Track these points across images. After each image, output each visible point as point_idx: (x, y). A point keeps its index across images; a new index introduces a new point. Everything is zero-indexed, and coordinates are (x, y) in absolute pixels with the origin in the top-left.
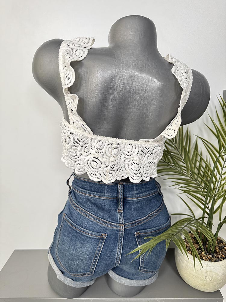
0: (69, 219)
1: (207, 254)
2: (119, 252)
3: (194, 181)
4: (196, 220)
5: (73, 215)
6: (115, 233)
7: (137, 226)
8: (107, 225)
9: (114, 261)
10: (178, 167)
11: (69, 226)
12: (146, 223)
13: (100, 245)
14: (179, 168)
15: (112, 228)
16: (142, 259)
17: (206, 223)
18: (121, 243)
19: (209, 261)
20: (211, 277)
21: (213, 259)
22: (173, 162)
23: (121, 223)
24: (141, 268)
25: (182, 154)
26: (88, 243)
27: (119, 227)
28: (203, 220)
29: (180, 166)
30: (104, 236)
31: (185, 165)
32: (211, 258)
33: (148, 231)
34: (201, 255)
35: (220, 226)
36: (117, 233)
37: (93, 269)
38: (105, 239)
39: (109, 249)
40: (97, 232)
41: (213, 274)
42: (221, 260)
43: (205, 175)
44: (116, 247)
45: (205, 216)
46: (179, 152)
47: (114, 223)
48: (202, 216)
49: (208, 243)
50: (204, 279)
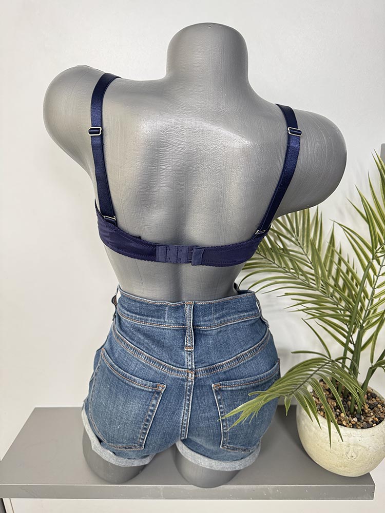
0: (109, 357)
1: (349, 417)
2: (185, 415)
3: (329, 297)
4: (333, 361)
5: (115, 351)
7: (217, 374)
8: (166, 369)
9: (178, 430)
10: (301, 275)
12: (232, 369)
13: (154, 402)
14: (304, 276)
15: (174, 375)
16: (224, 428)
17: (349, 367)
18: (189, 400)
19: (353, 428)
20: (356, 453)
21: (359, 425)
22: (292, 267)
23: (190, 368)
24: (223, 443)
25: (307, 253)
27: (186, 375)
28: (344, 362)
29: (304, 274)
30: (160, 388)
31: (313, 272)
32: (356, 422)
33: (235, 382)
34: (339, 418)
35: (372, 371)
36: (183, 385)
37: (143, 439)
38: (162, 392)
39: (168, 409)
40: (150, 381)
41: (359, 449)
42: (372, 427)
44: (180, 407)
45: (347, 356)
46: (303, 249)
47: (177, 367)
48: (342, 356)
49: (351, 398)
50: (343, 457)
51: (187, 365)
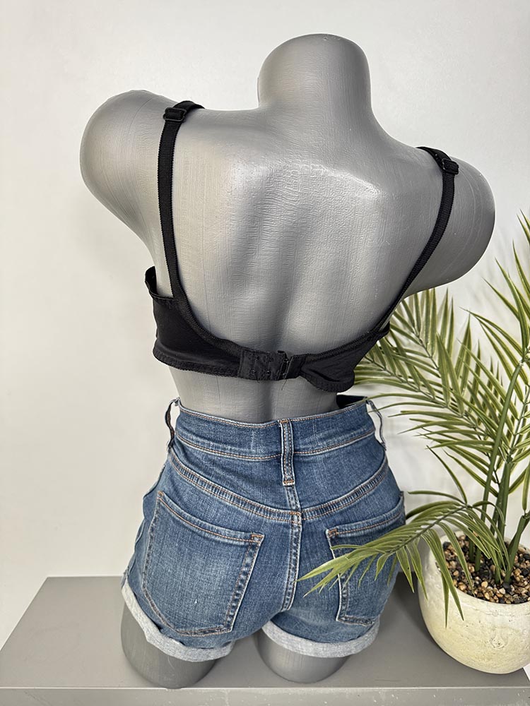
0: (173, 503)
1: (493, 587)
2: (291, 576)
3: (462, 417)
4: (469, 507)
5: (181, 493)
6: (282, 533)
7: (331, 516)
8: (262, 513)
9: (280, 599)
10: (423, 386)
11: (174, 519)
12: (350, 508)
13: (248, 560)
14: (426, 389)
15: (274, 520)
16: (344, 592)
17: (491, 517)
18: (295, 554)
19: (499, 602)
20: (504, 639)
21: (508, 599)
22: (410, 375)
23: (294, 508)
24: (341, 614)
25: (433, 354)
26: (220, 555)
27: (290, 519)
28: (484, 509)
29: (427, 384)
30: (257, 540)
31: (440, 381)
32: (504, 595)
33: (356, 525)
34: (480, 588)
35: (524, 521)
36: (286, 533)
37: (232, 616)
38: (259, 545)
39: (268, 569)
40: (240, 531)
41: (509, 633)
42: (527, 601)
43: (488, 403)
44: (283, 564)
45: (489, 500)
46: (426, 349)
47: (277, 508)
48: (482, 500)
50: (487, 645)
51: (290, 506)
